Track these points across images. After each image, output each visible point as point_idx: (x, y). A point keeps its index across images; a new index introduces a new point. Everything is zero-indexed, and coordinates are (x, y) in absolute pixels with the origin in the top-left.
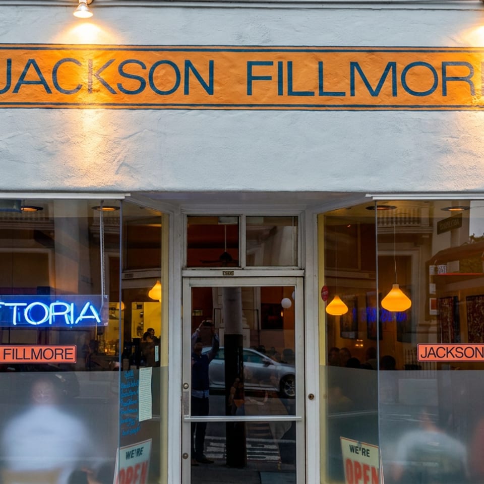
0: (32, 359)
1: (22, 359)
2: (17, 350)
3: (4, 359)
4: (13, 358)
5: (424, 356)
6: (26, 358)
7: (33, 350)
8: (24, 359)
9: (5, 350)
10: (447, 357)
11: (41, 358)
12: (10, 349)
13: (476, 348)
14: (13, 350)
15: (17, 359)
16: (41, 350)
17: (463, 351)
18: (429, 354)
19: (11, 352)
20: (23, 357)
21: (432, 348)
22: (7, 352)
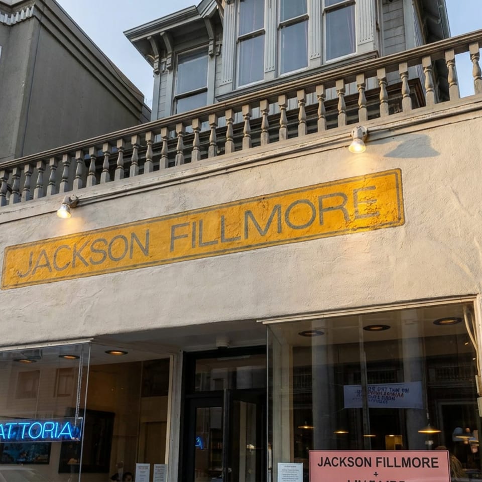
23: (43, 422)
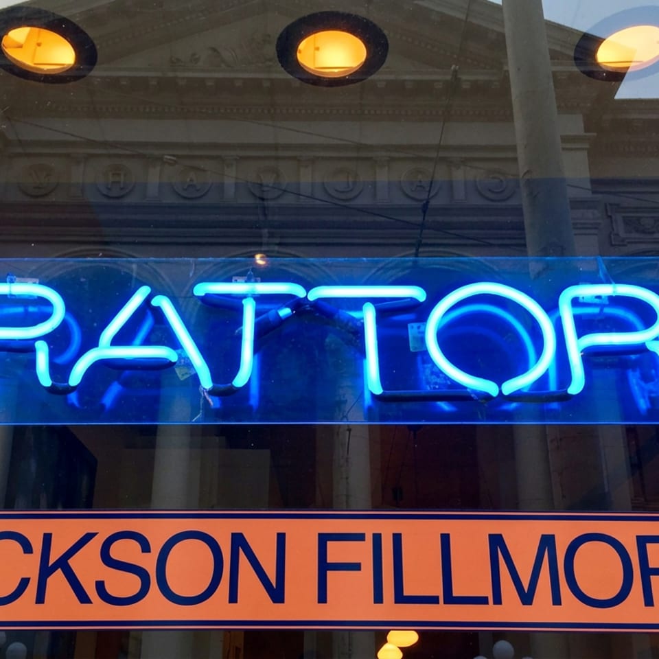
0: (498, 600)
1: (433, 600)
2: (397, 538)
3: (322, 598)
4: (378, 598)
6: (456, 592)
7: (496, 542)
8: (450, 599)
9: (324, 539)
11: (557, 600)
12: (360, 537)
14: (377, 539)
15: (400, 598)
16: (547, 542)
19: (362, 552)
20: (438, 591)
22: (336, 552)
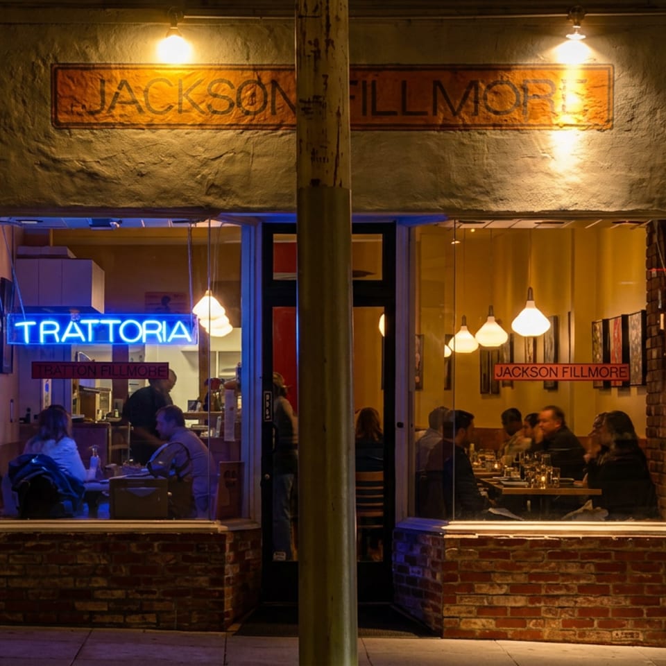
5: (499, 374)
10: (523, 376)
13: (551, 369)
17: (538, 371)
18: (505, 373)
21: (508, 368)
23: (141, 320)
